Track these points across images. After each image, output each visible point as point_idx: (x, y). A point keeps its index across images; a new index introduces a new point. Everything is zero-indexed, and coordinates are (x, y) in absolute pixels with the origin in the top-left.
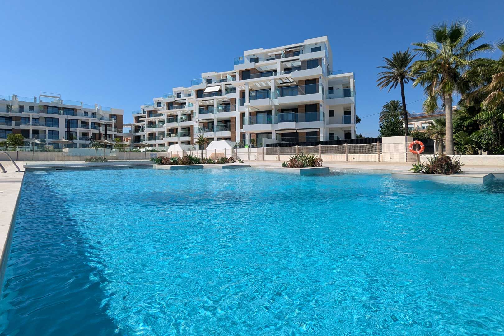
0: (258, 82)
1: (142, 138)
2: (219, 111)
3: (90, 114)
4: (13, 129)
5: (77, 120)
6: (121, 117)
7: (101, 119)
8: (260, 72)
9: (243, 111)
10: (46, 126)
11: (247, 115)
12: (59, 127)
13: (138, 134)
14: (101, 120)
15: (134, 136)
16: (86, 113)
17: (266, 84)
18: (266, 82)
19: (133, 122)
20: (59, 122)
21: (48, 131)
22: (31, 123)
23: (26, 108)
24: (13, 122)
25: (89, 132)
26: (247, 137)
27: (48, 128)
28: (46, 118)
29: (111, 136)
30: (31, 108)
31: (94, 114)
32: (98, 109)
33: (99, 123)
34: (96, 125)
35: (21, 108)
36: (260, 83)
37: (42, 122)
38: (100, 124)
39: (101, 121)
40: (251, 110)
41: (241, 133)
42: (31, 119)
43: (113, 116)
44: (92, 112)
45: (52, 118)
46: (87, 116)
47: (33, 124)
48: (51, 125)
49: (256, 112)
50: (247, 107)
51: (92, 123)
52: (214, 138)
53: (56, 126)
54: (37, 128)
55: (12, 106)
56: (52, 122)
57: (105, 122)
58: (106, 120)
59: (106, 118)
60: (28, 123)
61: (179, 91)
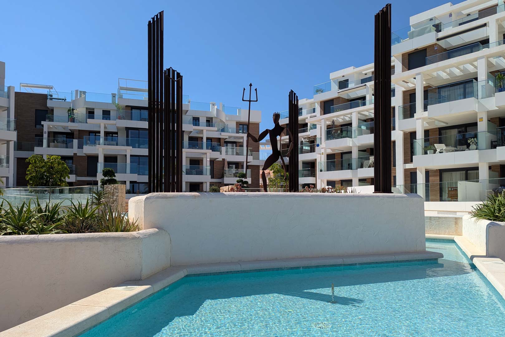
0: (443, 69)
2: (361, 133)
3: (203, 120)
4: (75, 154)
7: (223, 130)
8: (445, 50)
9: (409, 129)
10: (128, 145)
11: (420, 136)
14: (223, 133)
17: (461, 71)
18: (461, 67)
21: (131, 156)
22: (102, 140)
23: (98, 113)
24: (75, 142)
25: (204, 156)
26: (421, 179)
27: (131, 151)
28: (127, 129)
29: (240, 166)
30: (106, 114)
31: (209, 122)
32: (217, 109)
33: (220, 139)
34: (215, 143)
35: (91, 113)
36: (448, 70)
37: (122, 137)
38: (222, 141)
39: (223, 135)
40: (428, 127)
41: (406, 171)
42: (102, 134)
43: (242, 126)
44: (207, 118)
45: (138, 130)
46: (199, 126)
47: (106, 144)
48: (137, 145)
49: (438, 128)
50: (421, 120)
51: (208, 139)
52: (352, 180)
53: (143, 145)
54: (113, 150)
55: (75, 110)
56: (139, 138)
57: (230, 137)
58: (231, 132)
59: (230, 130)
60: (97, 142)
61: (343, 76)
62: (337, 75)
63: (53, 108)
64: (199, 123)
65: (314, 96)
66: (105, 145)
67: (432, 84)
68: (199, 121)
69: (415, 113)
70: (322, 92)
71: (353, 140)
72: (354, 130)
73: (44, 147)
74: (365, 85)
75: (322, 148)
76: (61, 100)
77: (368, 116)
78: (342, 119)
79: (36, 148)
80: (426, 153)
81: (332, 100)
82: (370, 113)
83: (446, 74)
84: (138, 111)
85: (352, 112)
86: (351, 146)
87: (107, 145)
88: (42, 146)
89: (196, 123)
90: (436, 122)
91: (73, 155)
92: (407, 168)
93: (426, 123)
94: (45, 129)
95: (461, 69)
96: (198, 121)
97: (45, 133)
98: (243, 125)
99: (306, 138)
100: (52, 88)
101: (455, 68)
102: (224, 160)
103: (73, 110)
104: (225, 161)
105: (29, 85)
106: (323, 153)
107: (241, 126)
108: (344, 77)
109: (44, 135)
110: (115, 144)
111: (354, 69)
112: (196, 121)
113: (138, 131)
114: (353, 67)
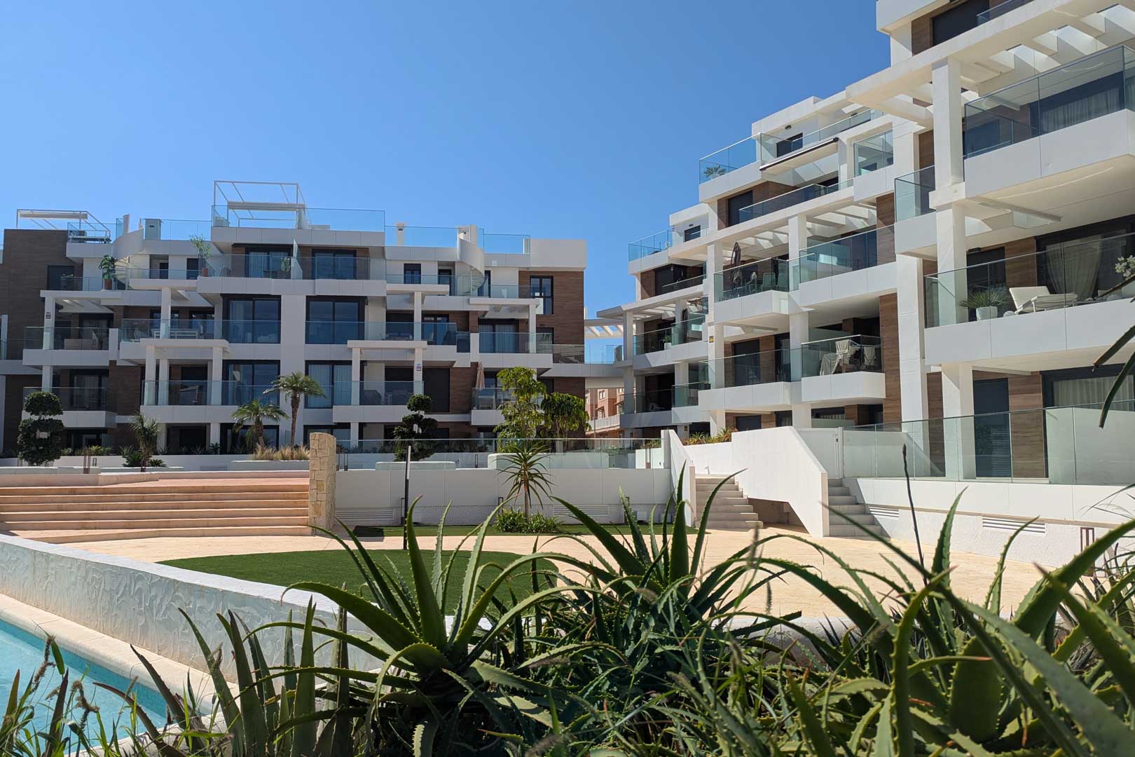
1: (681, 379)
3: (430, 270)
4: (113, 363)
5: (361, 301)
6: (575, 279)
7: (479, 293)
11: (949, 262)
12: (279, 342)
13: (658, 360)
14: (475, 301)
15: (638, 375)
16: (412, 272)
17: (1099, 36)
19: (635, 299)
20: (280, 319)
22: (164, 327)
23: (178, 265)
24: (114, 333)
27: (224, 351)
28: (228, 299)
30: (195, 265)
31: (447, 274)
33: (467, 313)
34: (454, 327)
35: (160, 267)
36: (1048, 41)
39: (479, 304)
41: (929, 379)
42: (166, 314)
43: (538, 280)
44: (440, 264)
45: (251, 300)
46: (420, 283)
47: (176, 335)
48: (249, 335)
49: (1035, 237)
50: (951, 211)
51: (425, 314)
52: (791, 411)
53: (264, 335)
54: (191, 348)
55: (116, 260)
56: (253, 319)
57: (497, 308)
58: (505, 296)
59: (504, 292)
60: (155, 332)
61: (788, 127)
62: (773, 124)
63: (82, 260)
64: (420, 278)
65: (700, 186)
66: (171, 337)
67: (1008, 99)
68: (420, 274)
69: (933, 189)
70: (722, 172)
71: (792, 296)
72: (794, 267)
73: (44, 348)
74: (836, 140)
75: (710, 324)
76: (96, 242)
77: (843, 225)
78: (770, 240)
79: (26, 352)
80: (972, 317)
81: (749, 192)
82: (850, 218)
83: (1046, 56)
84: (263, 255)
85: (788, 218)
86: (787, 313)
87: (178, 337)
88: (40, 346)
89: (412, 278)
90: (1019, 217)
91: (108, 365)
92: (932, 371)
93: (983, 223)
94: (49, 308)
95: (1101, 32)
96: (418, 272)
97: (49, 316)
98: (541, 278)
99: (696, 301)
100: (85, 217)
101: (1071, 28)
102: (475, 365)
103: (113, 261)
104: (479, 368)
105: (35, 213)
106: (711, 337)
107: (536, 282)
108: (789, 130)
109: (46, 320)
110: (197, 335)
111: (814, 103)
112: (412, 273)
113: (251, 302)
114: (812, 97)
